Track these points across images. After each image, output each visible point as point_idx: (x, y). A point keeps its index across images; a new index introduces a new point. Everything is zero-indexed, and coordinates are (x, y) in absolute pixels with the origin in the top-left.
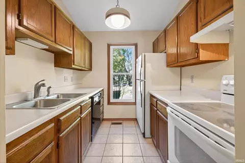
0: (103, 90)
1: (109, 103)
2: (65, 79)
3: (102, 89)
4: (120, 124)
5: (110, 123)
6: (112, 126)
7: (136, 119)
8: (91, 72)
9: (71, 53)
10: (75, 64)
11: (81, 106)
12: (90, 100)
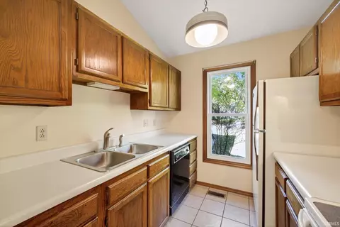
0: (196, 138)
1: (205, 159)
2: (145, 124)
3: (194, 137)
4: (222, 196)
5: (206, 189)
6: (208, 196)
7: (251, 195)
8: (180, 112)
9: (147, 91)
10: (152, 104)
11: (148, 167)
12: (168, 155)
